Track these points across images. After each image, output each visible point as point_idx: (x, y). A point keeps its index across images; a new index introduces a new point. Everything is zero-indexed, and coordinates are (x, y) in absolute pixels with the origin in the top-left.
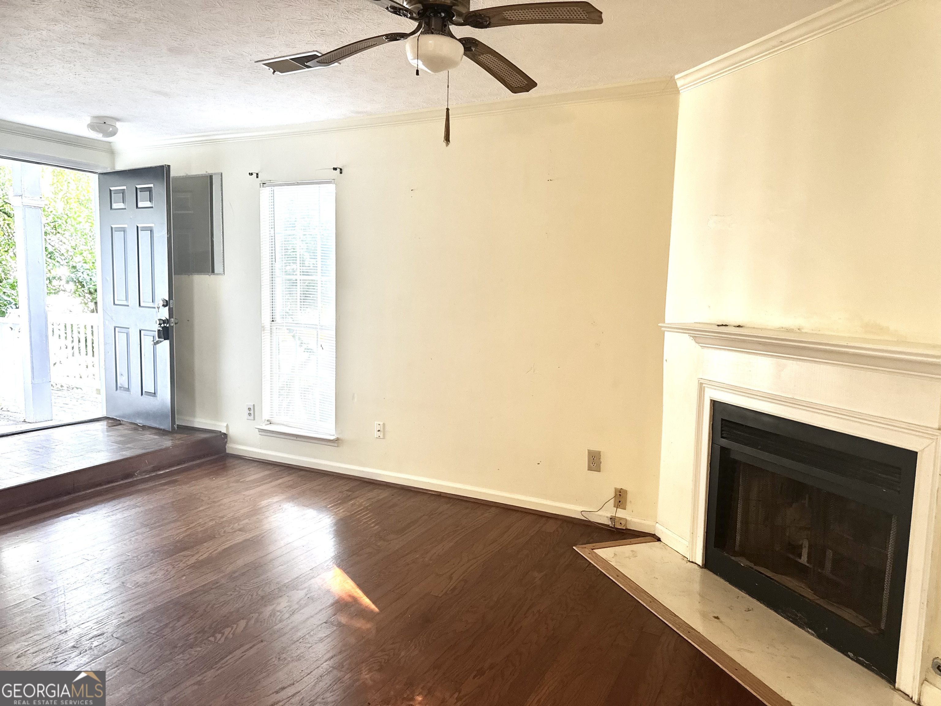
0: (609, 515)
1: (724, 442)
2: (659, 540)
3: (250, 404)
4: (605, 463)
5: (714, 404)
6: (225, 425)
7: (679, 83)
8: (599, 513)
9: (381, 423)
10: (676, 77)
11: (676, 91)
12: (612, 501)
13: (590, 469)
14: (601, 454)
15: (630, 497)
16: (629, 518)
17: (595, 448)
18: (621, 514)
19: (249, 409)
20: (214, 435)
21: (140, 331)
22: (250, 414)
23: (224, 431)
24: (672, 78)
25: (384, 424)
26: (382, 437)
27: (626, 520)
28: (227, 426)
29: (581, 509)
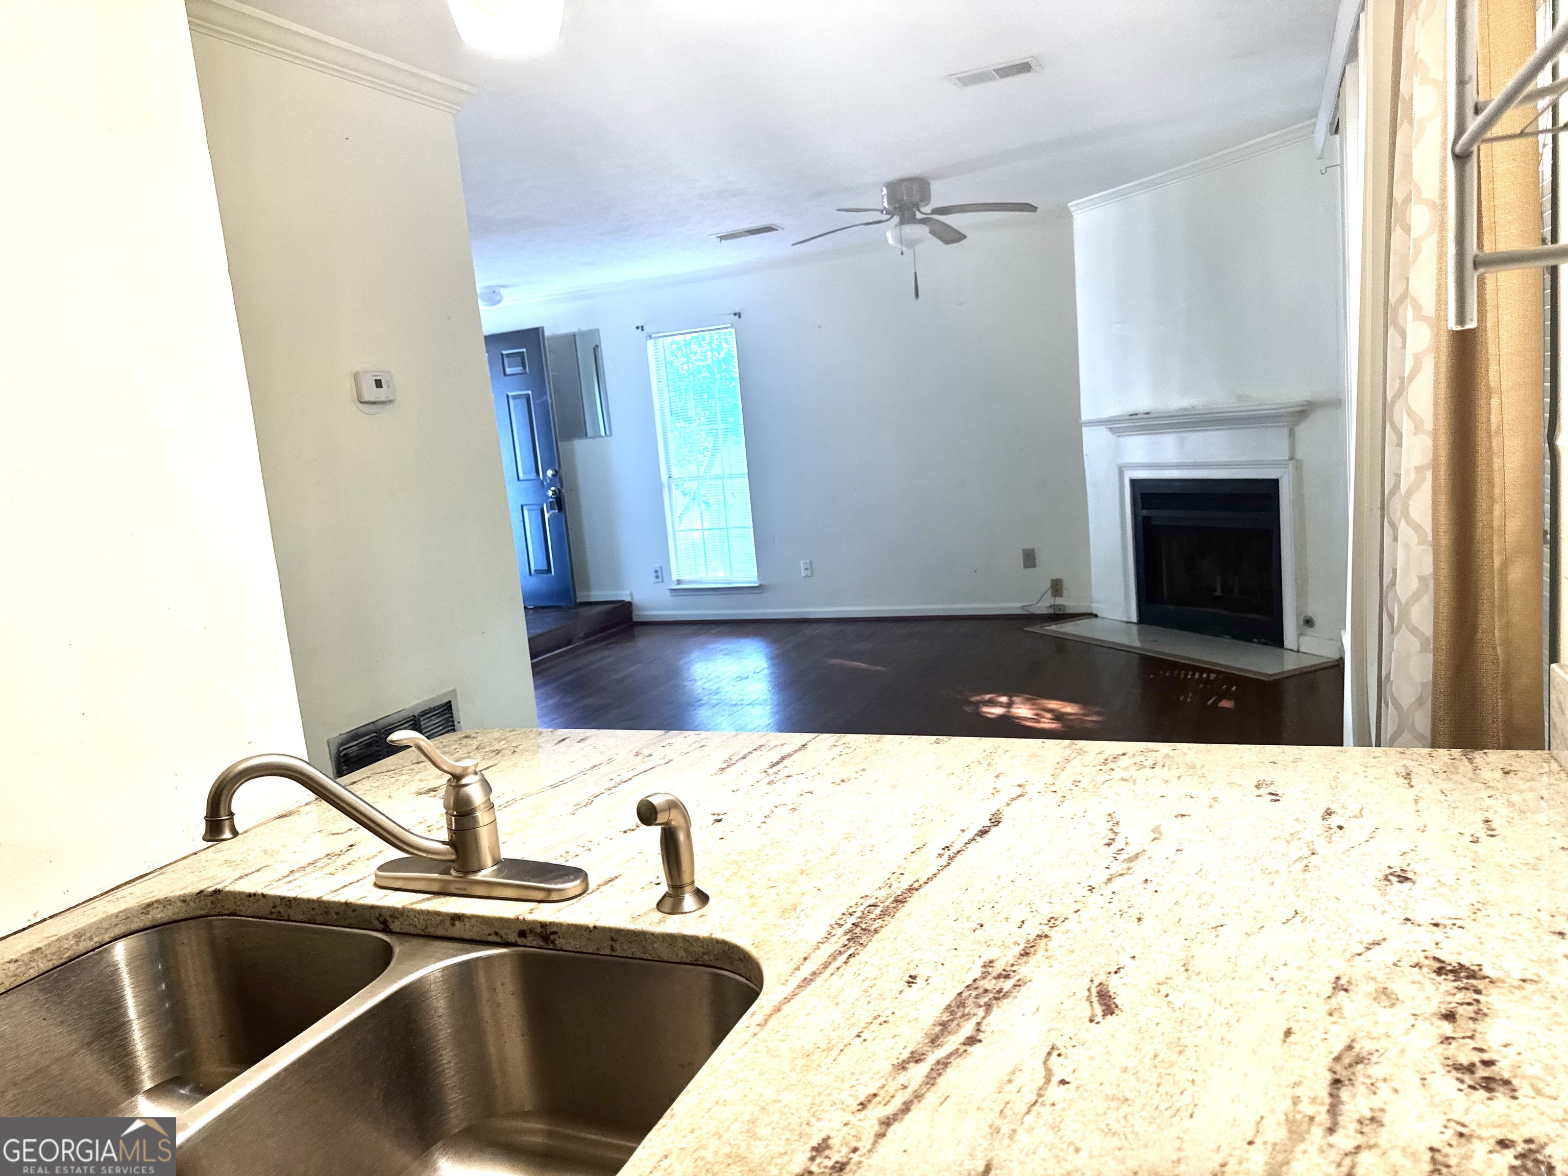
0: (1048, 605)
1: (1144, 512)
2: (1096, 616)
3: (657, 566)
4: (1040, 558)
5: (1134, 482)
6: (628, 592)
7: (1072, 209)
8: (1038, 605)
9: (808, 561)
10: (1069, 204)
11: (1070, 216)
12: (1049, 593)
13: (1026, 566)
14: (1036, 551)
15: (1065, 585)
16: (1066, 604)
17: (1028, 546)
18: (1059, 601)
19: (656, 572)
20: (618, 605)
21: (522, 506)
22: (657, 577)
23: (628, 599)
24: (1066, 206)
25: (811, 562)
26: (810, 574)
27: (1064, 606)
28: (631, 595)
29: (1020, 604)
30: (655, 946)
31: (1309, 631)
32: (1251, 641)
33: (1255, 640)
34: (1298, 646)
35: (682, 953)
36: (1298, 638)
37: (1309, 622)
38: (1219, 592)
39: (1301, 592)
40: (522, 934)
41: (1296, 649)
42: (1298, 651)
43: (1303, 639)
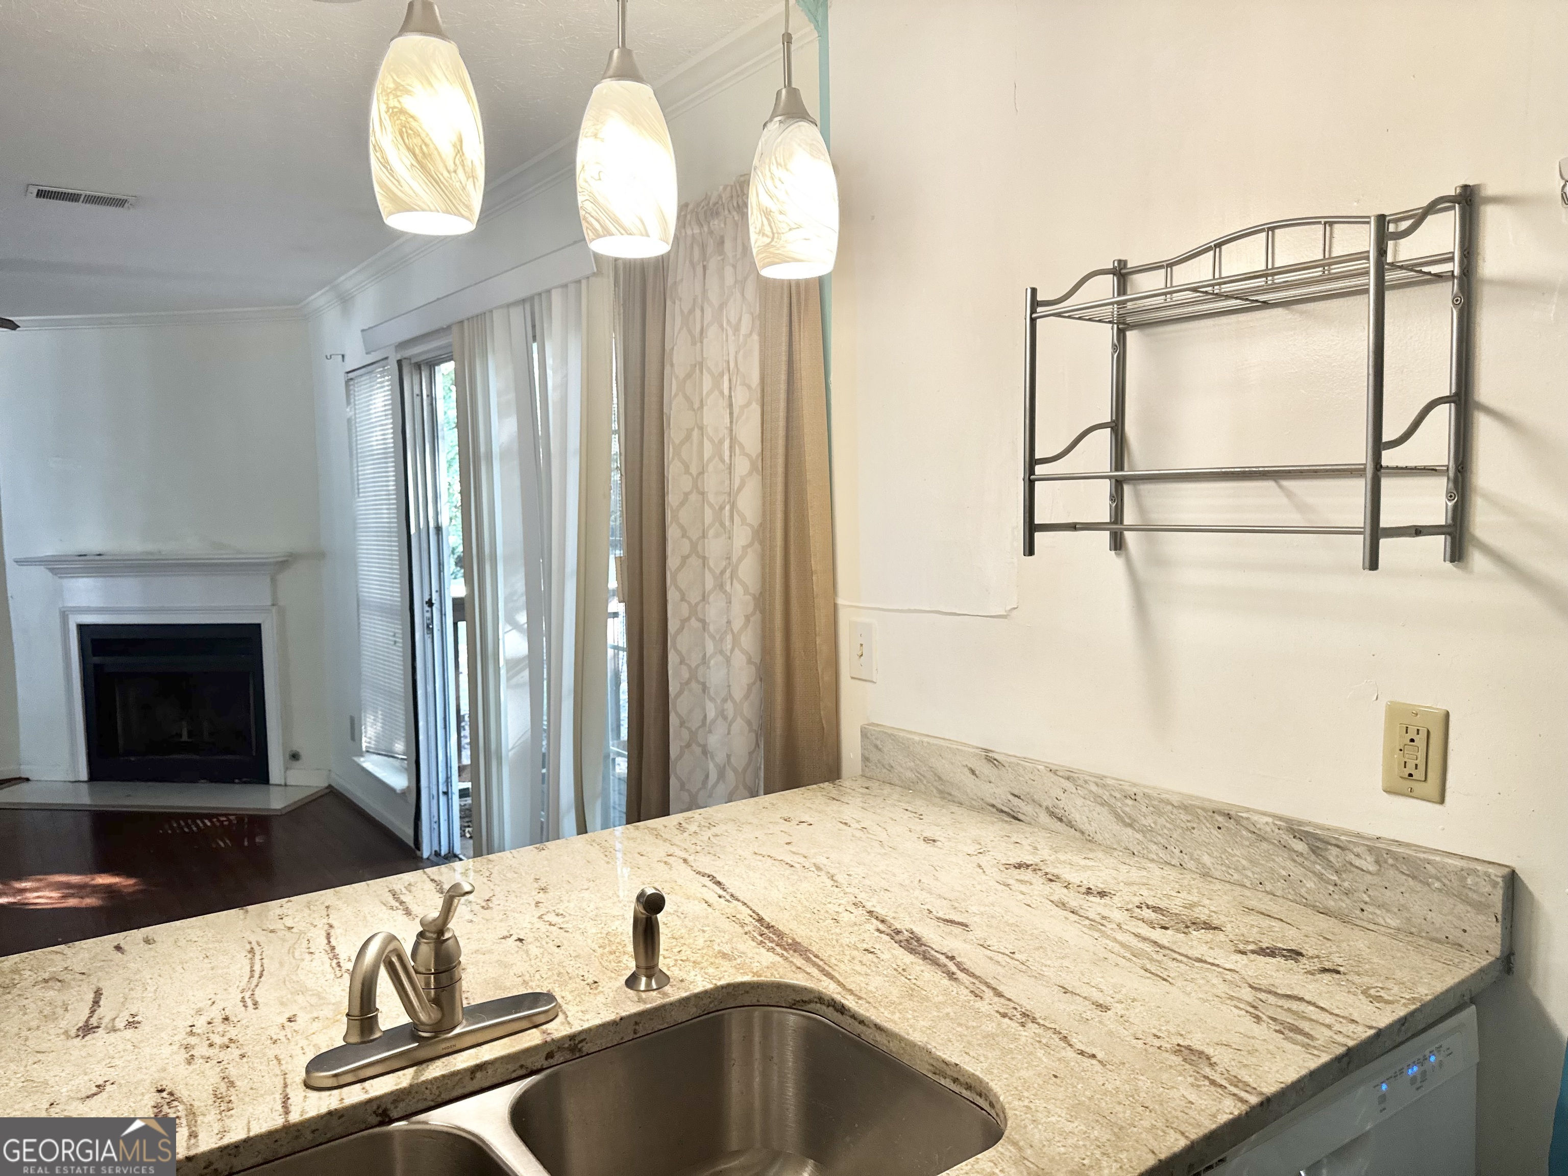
1: (96, 660)
2: (27, 780)
5: (82, 628)
30: (673, 1013)
31: (297, 764)
32: (233, 782)
33: (237, 781)
34: (285, 779)
35: (694, 1009)
36: (285, 772)
37: (295, 756)
38: (185, 738)
39: (287, 727)
40: (550, 1056)
41: (283, 783)
42: (286, 785)
43: (290, 773)
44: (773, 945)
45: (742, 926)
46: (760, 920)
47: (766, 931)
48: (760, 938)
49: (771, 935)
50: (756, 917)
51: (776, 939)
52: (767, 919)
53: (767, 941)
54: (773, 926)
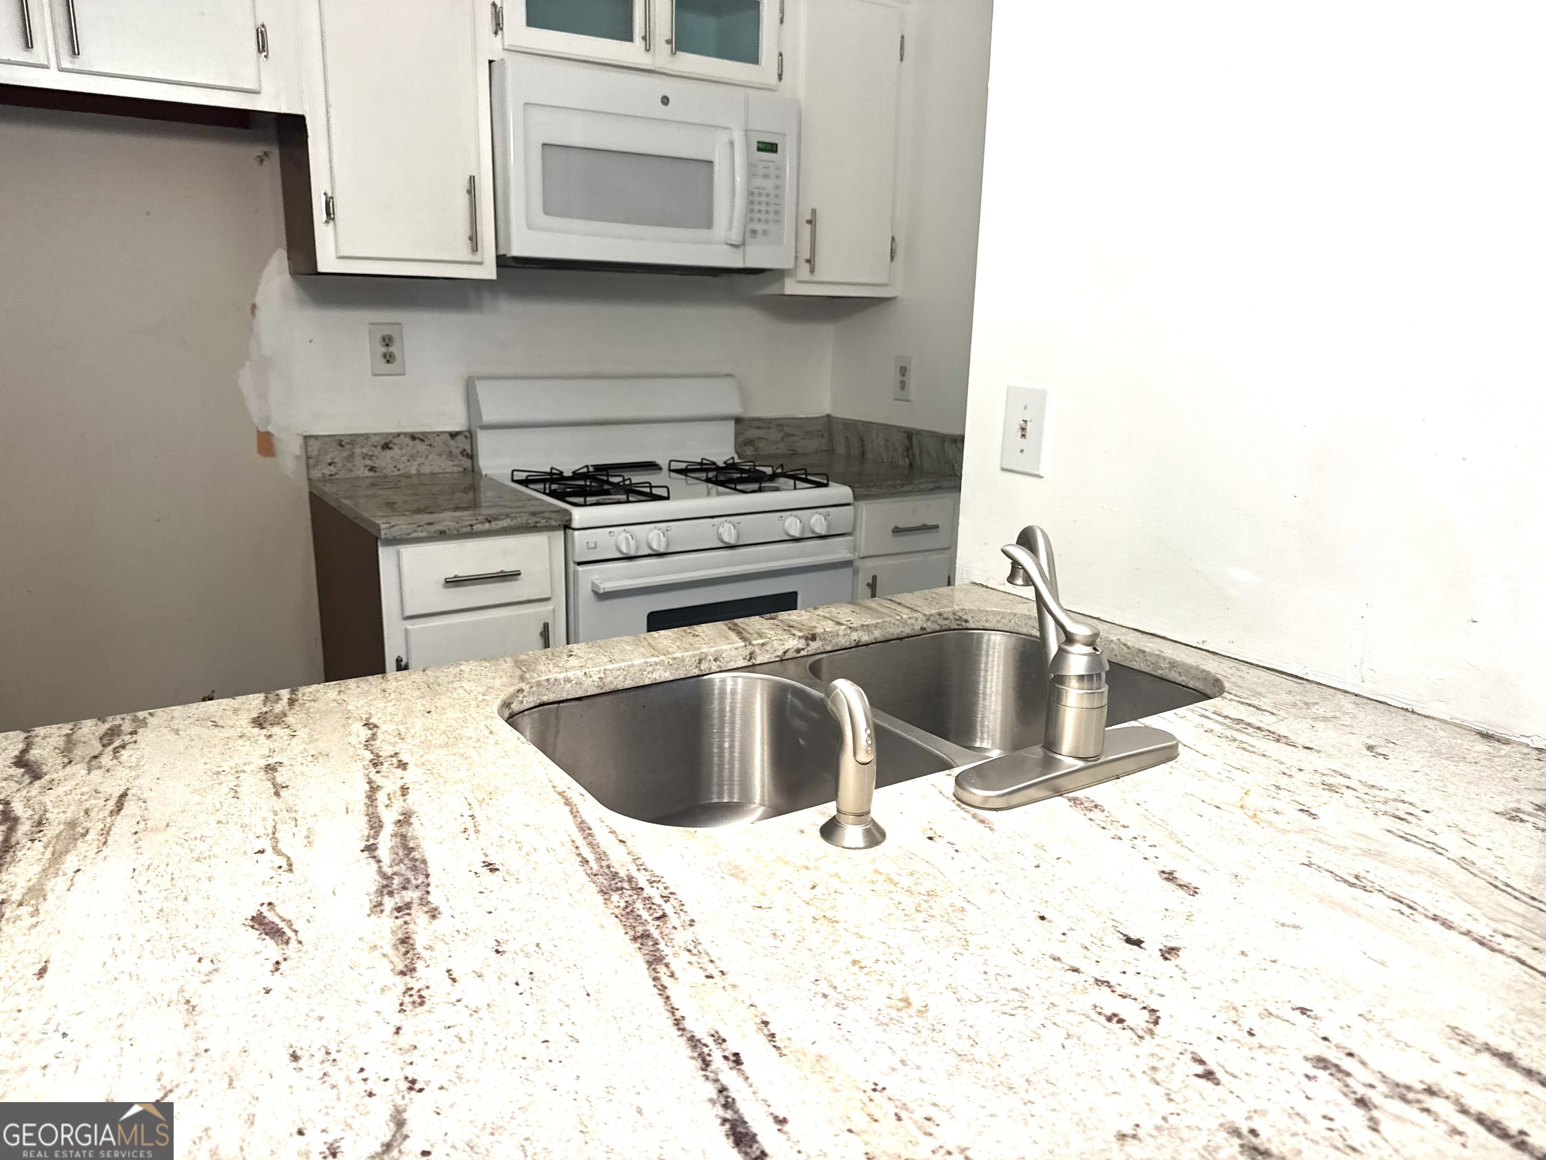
44: (649, 891)
45: (696, 943)
46: (655, 960)
47: (652, 928)
48: (668, 908)
49: (645, 915)
50: (662, 969)
51: (639, 905)
52: (639, 961)
53: (658, 900)
54: (635, 939)
